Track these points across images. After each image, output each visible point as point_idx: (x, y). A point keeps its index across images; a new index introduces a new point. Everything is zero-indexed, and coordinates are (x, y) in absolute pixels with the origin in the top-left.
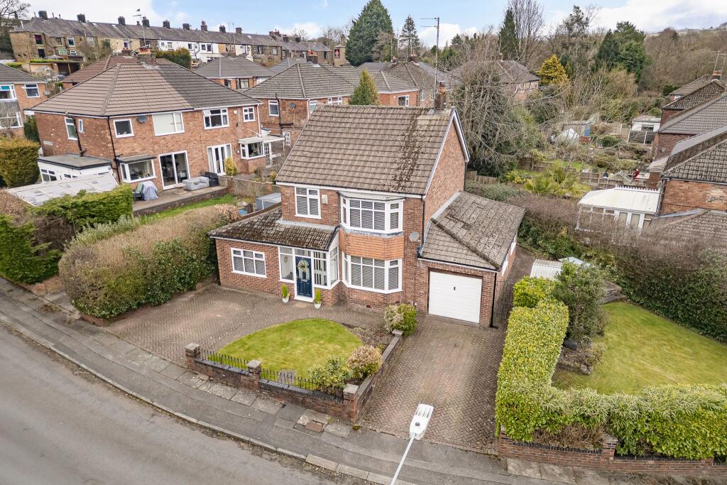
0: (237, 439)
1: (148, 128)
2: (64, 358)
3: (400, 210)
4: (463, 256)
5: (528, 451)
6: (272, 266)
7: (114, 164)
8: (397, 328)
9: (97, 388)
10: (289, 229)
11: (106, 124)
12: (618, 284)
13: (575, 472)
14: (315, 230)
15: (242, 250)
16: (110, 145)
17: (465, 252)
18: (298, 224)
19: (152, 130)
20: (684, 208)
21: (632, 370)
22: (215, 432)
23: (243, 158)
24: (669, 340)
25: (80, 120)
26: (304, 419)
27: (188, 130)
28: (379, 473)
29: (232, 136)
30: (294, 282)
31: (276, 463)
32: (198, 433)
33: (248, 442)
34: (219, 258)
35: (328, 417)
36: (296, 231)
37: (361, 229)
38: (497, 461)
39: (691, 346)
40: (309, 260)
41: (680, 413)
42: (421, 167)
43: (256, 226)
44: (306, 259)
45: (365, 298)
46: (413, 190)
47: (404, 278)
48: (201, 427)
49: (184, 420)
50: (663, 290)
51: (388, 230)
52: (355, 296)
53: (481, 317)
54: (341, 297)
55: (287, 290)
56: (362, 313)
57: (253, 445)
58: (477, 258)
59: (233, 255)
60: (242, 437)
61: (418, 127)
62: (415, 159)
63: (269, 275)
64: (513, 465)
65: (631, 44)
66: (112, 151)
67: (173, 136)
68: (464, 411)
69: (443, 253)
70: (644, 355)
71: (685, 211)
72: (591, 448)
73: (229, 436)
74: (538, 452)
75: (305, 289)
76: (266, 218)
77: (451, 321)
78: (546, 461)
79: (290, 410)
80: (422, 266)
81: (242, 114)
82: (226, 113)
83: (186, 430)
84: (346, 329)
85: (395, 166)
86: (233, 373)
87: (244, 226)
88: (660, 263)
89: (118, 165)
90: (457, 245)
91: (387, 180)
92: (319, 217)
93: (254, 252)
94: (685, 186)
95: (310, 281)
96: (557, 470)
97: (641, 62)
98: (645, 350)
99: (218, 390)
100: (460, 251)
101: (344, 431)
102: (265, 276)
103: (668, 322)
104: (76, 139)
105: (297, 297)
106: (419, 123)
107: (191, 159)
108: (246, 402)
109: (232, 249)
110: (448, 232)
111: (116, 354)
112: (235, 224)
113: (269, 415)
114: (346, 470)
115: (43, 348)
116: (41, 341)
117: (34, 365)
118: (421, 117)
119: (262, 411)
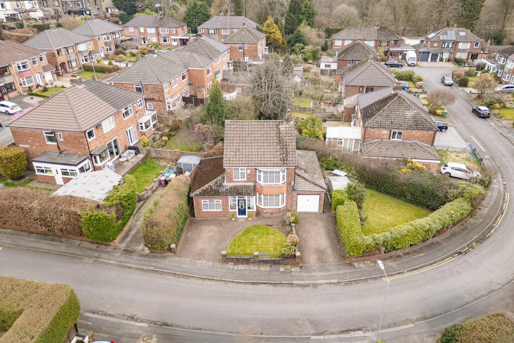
0: (264, 283)
1: (101, 130)
2: (164, 272)
3: (285, 173)
4: (312, 188)
5: (359, 259)
6: (225, 204)
7: (90, 157)
8: (293, 223)
9: (192, 280)
10: (232, 187)
11: (84, 135)
12: (356, 179)
13: (373, 261)
14: (245, 186)
15: (208, 200)
16: (87, 147)
17: (312, 185)
18: (235, 184)
19: (102, 131)
20: (373, 139)
21: (375, 218)
22: (254, 283)
23: (141, 130)
24: (381, 202)
25: (58, 133)
26: (282, 269)
27: (117, 124)
28: (318, 280)
29: (135, 120)
30: (237, 210)
31: (284, 287)
32: (248, 285)
33: (269, 283)
34: (194, 205)
35: (289, 266)
36: (236, 188)
37: (269, 183)
38: (350, 264)
39: (389, 203)
40: (245, 200)
41: (402, 236)
42: (290, 153)
43: (213, 188)
44: (243, 200)
45: (270, 211)
46: (291, 165)
47: (287, 200)
48: (247, 283)
49: (239, 282)
50: (376, 182)
51: (281, 182)
52: (265, 211)
53: (319, 209)
54: (258, 213)
55: (233, 215)
56: (270, 218)
57: (271, 284)
58: (318, 188)
59: (203, 203)
60: (266, 282)
61: (281, 132)
62: (286, 149)
63: (223, 209)
64: (356, 264)
65: (307, 4)
66: (88, 150)
67: (111, 131)
68: (332, 250)
69: (304, 187)
70: (376, 211)
71: (373, 140)
72: (378, 252)
73: (260, 283)
74: (362, 258)
75: (242, 212)
76: (216, 183)
77: (308, 213)
78: (365, 260)
79: (274, 267)
80: (294, 193)
81: (137, 105)
82: (131, 108)
83: (243, 286)
84: (269, 227)
85: (278, 153)
86: (246, 259)
87: (207, 189)
88: (375, 171)
89: (92, 157)
90: (308, 183)
91: (277, 160)
92: (246, 179)
93: (215, 200)
94: (373, 130)
95: (245, 209)
96: (369, 262)
97: (313, 14)
98: (376, 208)
99: (242, 267)
100: (310, 185)
101: (298, 269)
102: (221, 210)
103: (378, 193)
104: (56, 144)
105: (238, 216)
106: (281, 129)
107: (120, 140)
108: (256, 269)
109: (202, 201)
110: (302, 177)
111: (186, 264)
112: (202, 188)
113: (268, 271)
114: (308, 282)
115: (149, 271)
116: (145, 267)
117: (155, 279)
118: (280, 126)
119: (265, 271)
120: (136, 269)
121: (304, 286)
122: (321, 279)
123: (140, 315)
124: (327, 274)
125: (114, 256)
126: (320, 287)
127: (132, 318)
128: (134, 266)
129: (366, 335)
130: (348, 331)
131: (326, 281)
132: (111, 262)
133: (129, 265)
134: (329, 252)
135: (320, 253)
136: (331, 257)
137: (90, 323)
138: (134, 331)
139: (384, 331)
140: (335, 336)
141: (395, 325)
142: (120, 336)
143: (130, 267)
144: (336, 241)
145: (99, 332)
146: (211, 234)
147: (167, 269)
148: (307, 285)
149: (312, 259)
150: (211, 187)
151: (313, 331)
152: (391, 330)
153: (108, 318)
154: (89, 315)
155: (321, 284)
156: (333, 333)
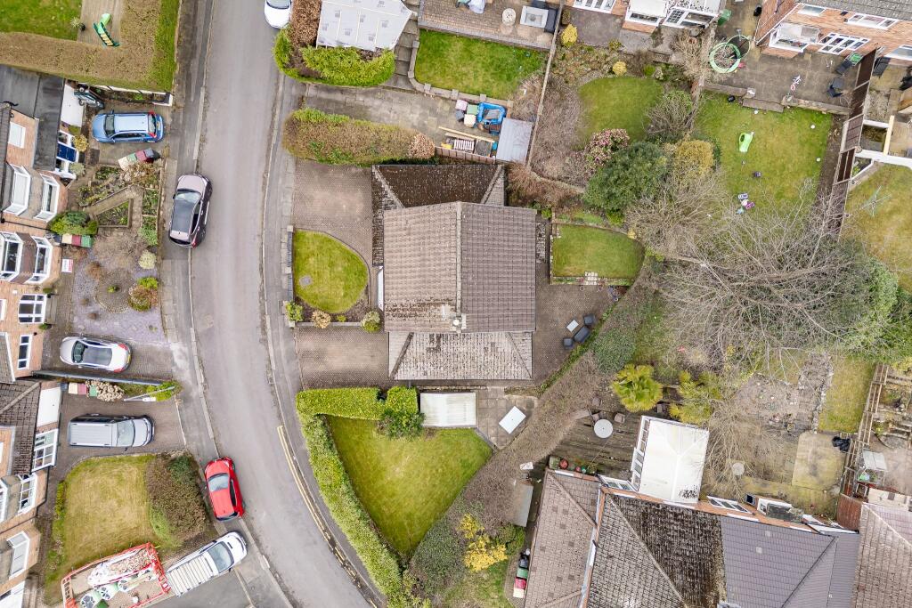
26: (286, 303)
28: (273, 347)
49: (262, 251)
57: (263, 290)
61: (438, 307)
62: (410, 315)
68: (324, 373)
79: (288, 295)
85: (404, 302)
111: (283, 183)
112: (383, 181)
113: (281, 287)
114: (269, 333)
115: (270, 140)
116: (275, 132)
117: (258, 150)
118: (449, 307)
119: (281, 282)
120: (272, 123)
121: (264, 328)
122: (274, 350)
123: (208, 147)
124: (283, 358)
125: (291, 88)
126: (262, 347)
127: (203, 140)
128: (276, 119)
129: (200, 385)
130: (202, 367)
131: (272, 355)
132: (281, 89)
133: (278, 112)
134: (321, 368)
135: (319, 356)
136: (312, 368)
137: (192, 100)
138: (188, 147)
139: (204, 405)
140: (195, 353)
141: (212, 419)
142: (182, 136)
143: (274, 115)
144: (341, 380)
145: (184, 112)
146: (344, 206)
147: (274, 160)
148: (265, 333)
149: (309, 343)
150: (385, 196)
151: (199, 331)
152: (206, 413)
153: (201, 115)
154: (202, 94)
155: (267, 349)
156: (198, 351)
